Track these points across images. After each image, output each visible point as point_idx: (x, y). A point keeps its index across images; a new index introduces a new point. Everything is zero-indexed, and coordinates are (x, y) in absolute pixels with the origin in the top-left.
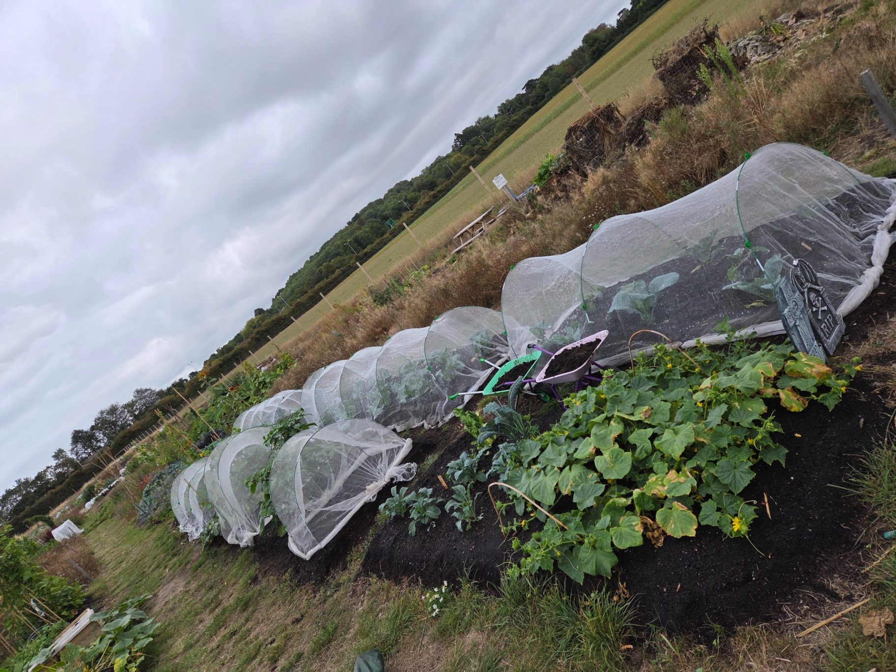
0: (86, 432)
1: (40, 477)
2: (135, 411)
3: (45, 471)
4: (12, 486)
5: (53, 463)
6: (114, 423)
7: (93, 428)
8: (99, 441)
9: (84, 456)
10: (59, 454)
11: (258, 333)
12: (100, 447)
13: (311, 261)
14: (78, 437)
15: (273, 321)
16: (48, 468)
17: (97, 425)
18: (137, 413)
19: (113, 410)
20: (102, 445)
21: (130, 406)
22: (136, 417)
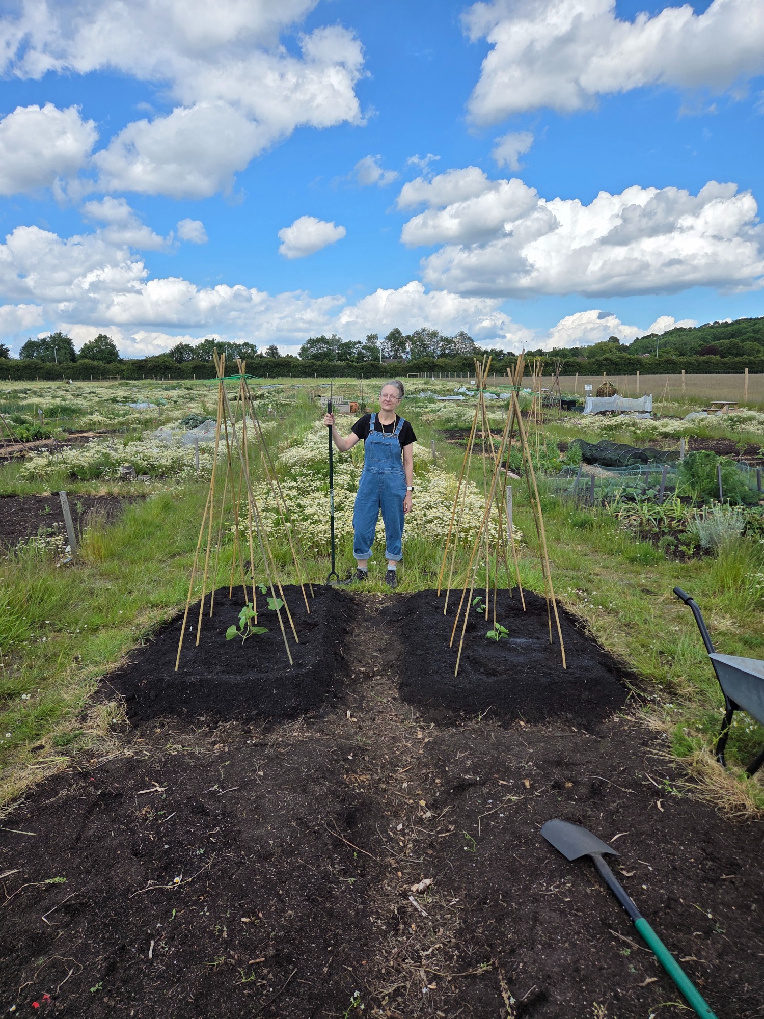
0: (402, 337)
1: (349, 345)
2: (447, 349)
3: (355, 343)
4: (329, 336)
5: (364, 342)
6: (425, 347)
7: (408, 337)
8: (404, 352)
9: (386, 355)
10: (372, 338)
11: (606, 359)
12: (401, 357)
13: (712, 327)
14: (395, 337)
15: (629, 359)
16: (359, 342)
17: (414, 337)
18: (447, 351)
19: (434, 334)
20: (404, 357)
21: (447, 341)
22: (443, 355)
